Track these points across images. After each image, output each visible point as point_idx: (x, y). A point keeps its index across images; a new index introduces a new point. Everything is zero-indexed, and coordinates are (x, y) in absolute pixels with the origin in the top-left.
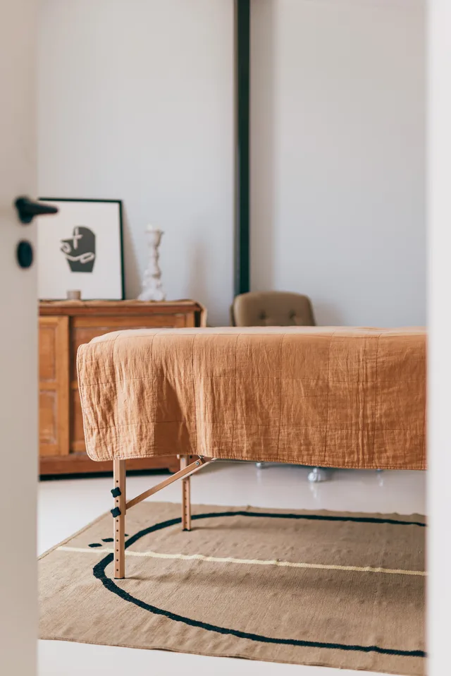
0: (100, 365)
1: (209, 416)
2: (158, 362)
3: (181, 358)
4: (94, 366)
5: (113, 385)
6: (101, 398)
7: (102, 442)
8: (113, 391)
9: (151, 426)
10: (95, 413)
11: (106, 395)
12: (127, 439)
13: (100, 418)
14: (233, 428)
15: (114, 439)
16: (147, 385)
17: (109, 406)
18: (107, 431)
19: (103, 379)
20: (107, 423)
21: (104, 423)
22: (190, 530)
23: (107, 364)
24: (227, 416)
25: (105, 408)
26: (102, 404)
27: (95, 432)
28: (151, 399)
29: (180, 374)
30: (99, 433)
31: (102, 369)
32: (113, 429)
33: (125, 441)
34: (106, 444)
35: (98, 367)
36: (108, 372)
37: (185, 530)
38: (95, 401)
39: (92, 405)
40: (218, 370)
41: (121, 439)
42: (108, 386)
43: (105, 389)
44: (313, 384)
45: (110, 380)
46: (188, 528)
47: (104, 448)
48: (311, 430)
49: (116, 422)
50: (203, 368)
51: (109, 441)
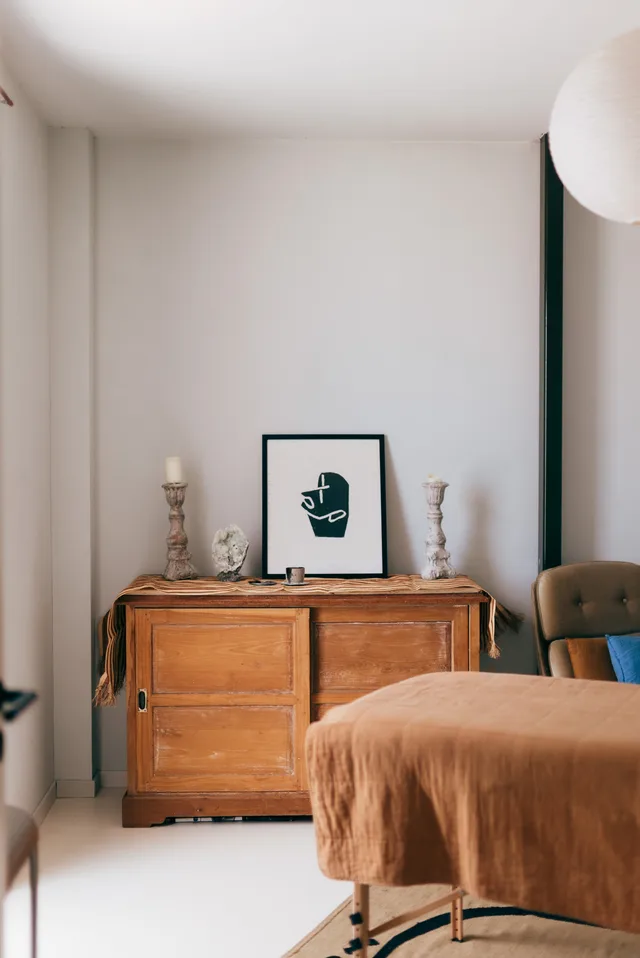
0: (335, 756)
1: (474, 844)
2: (408, 763)
3: (439, 761)
4: (328, 756)
5: (350, 785)
6: (337, 800)
7: (337, 856)
8: (351, 791)
9: (400, 847)
10: (329, 819)
11: (341, 796)
12: (368, 858)
13: (334, 825)
14: (506, 864)
15: (351, 855)
16: (394, 790)
17: (346, 811)
18: (342, 844)
19: (338, 775)
20: (342, 832)
21: (339, 832)
22: (462, 941)
23: (343, 757)
24: (498, 846)
25: (340, 813)
26: (337, 807)
27: (328, 842)
28: (399, 811)
29: (436, 781)
30: (332, 843)
31: (337, 762)
32: (350, 841)
33: (364, 860)
34: (340, 860)
35: (332, 759)
36: (345, 767)
37: (455, 939)
38: (328, 801)
39: (325, 807)
40: (486, 784)
41: (360, 856)
42: (345, 785)
43: (341, 788)
44: (614, 818)
45: (348, 777)
46: (459, 937)
47: (338, 863)
48: (611, 880)
49: (354, 833)
50: (467, 780)
51: (344, 856)
